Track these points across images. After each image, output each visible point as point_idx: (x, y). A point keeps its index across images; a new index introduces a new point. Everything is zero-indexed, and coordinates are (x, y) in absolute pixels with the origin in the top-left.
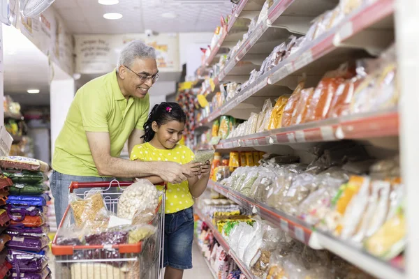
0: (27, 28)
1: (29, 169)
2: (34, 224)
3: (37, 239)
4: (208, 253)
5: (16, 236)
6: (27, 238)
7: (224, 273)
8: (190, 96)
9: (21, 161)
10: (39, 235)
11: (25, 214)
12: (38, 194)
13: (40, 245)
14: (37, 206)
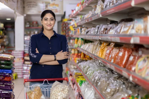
0: (6, 2)
1: (7, 60)
2: (9, 80)
3: (10, 86)
4: (72, 86)
5: (2, 84)
6: (6, 85)
7: (78, 97)
8: (67, 24)
9: (4, 57)
10: (10, 84)
11: (5, 76)
12: (10, 69)
13: (11, 88)
14: (9, 73)
